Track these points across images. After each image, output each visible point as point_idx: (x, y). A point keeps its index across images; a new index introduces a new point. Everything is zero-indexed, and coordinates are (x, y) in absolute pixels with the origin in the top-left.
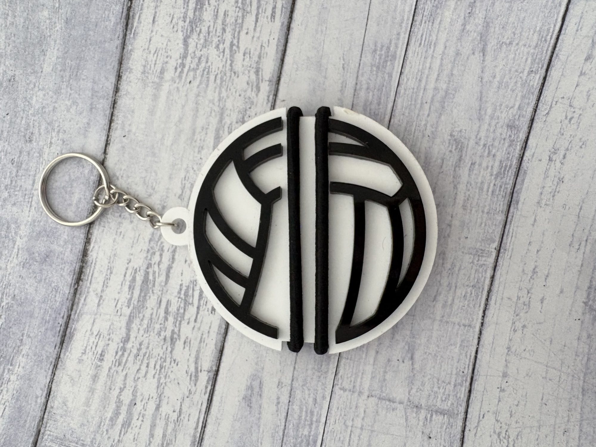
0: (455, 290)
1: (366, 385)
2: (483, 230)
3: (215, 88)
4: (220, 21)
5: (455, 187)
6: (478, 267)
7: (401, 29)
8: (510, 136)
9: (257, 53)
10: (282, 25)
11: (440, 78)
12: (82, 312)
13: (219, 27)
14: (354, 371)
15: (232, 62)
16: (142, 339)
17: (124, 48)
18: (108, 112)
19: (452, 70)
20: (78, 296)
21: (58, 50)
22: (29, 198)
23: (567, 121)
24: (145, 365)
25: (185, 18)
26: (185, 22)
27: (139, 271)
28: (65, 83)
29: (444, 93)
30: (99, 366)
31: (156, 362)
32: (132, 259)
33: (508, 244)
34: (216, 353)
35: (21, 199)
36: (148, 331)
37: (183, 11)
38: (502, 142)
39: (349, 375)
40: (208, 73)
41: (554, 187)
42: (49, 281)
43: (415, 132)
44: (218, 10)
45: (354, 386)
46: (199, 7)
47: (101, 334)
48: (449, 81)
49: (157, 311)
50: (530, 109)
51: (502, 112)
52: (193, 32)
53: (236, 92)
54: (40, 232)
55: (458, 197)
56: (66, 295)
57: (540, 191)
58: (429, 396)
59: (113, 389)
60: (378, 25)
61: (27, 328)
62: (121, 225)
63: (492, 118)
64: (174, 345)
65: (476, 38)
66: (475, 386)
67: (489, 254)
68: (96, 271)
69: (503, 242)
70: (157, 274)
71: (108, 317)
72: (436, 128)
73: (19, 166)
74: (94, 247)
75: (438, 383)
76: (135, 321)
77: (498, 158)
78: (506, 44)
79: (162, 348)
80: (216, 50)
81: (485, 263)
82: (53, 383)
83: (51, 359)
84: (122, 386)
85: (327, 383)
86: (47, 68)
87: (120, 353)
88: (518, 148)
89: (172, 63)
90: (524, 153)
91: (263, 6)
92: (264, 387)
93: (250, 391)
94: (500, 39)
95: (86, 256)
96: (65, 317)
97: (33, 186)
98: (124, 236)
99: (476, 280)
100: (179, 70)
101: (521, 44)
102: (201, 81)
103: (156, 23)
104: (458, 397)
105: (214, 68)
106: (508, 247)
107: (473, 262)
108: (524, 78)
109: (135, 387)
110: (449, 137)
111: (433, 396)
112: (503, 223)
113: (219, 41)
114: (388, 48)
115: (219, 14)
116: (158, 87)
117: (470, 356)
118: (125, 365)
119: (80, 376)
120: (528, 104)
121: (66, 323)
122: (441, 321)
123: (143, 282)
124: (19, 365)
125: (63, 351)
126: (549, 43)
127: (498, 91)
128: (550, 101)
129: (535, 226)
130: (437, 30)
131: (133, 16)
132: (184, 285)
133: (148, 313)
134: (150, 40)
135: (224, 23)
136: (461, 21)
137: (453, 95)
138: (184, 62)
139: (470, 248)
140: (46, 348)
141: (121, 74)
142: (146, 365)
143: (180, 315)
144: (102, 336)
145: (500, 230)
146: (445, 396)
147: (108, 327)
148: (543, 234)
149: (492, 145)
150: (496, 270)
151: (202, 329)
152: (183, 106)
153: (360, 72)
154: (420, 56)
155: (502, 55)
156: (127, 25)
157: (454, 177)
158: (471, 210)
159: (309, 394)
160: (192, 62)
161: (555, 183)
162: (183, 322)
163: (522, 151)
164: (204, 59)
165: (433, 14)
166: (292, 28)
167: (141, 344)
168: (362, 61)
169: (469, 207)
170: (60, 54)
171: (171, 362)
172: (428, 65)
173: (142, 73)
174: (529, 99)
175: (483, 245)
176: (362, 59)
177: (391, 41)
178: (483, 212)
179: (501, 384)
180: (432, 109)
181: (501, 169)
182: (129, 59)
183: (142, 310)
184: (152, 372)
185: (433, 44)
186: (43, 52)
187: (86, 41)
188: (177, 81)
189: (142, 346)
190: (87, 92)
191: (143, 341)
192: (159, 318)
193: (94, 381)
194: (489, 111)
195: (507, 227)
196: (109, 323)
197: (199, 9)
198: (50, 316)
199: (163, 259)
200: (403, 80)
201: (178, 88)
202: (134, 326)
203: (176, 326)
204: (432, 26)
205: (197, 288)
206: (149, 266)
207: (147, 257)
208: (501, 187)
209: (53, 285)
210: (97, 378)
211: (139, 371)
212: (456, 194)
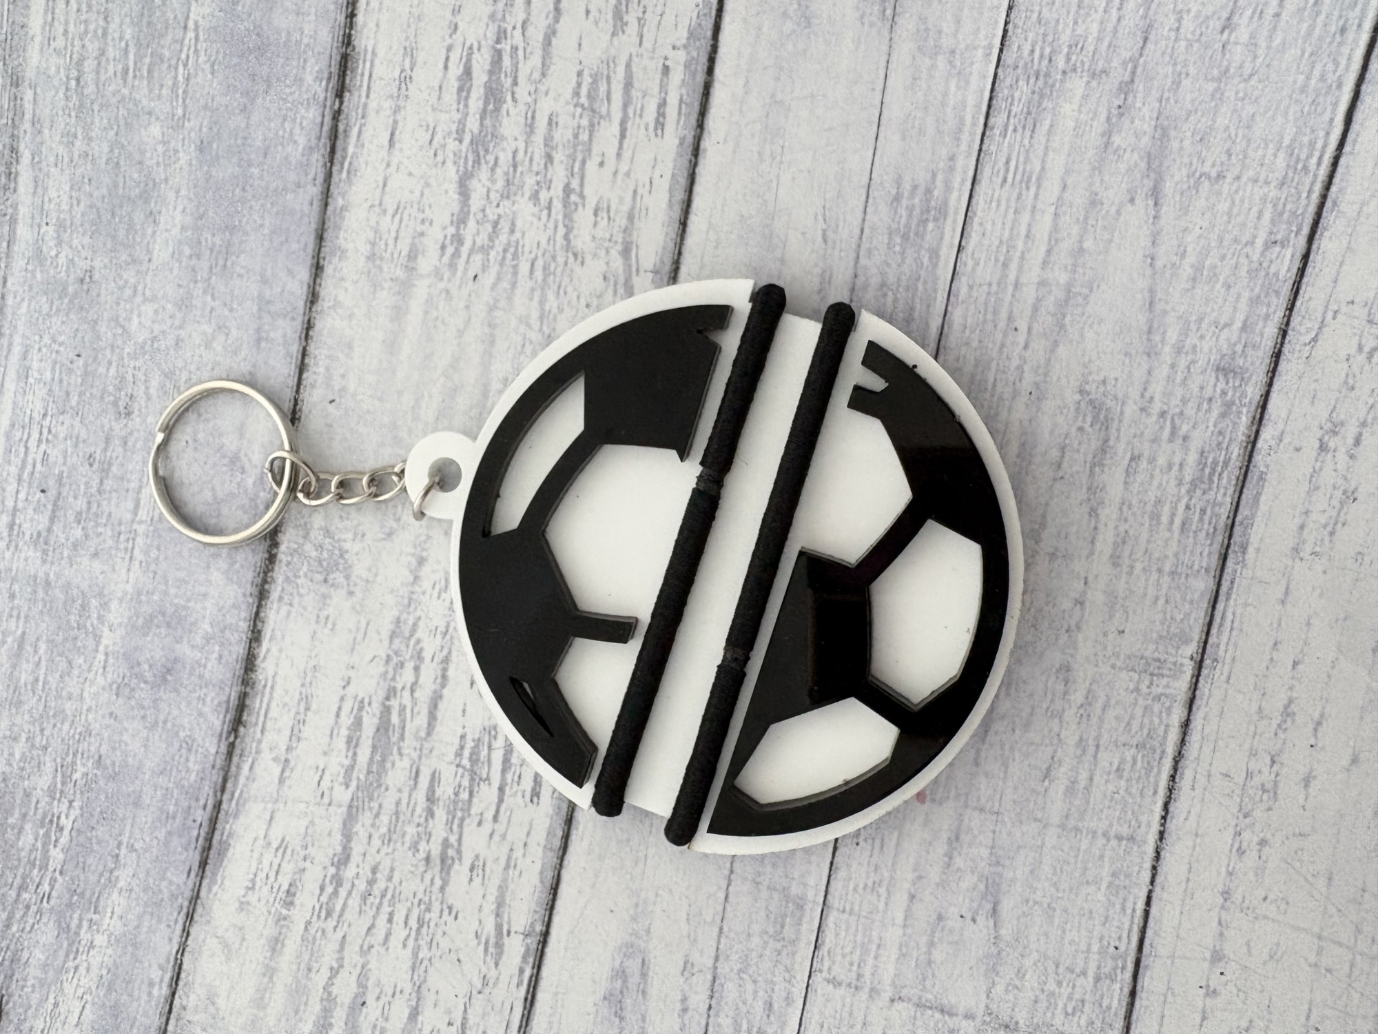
0: (1095, 757)
1: (888, 972)
2: (1161, 616)
3: (533, 290)
4: (538, 138)
5: (1093, 512)
6: (1149, 702)
7: (958, 146)
8: (1224, 393)
9: (626, 208)
10: (681, 144)
11: (1052, 258)
12: (245, 795)
13: (538, 150)
14: (859, 938)
15: (569, 229)
16: (378, 857)
17: (326, 205)
18: (295, 349)
19: (1080, 242)
20: (235, 759)
21: (184, 211)
22: (128, 540)
23: (1361, 358)
24: (383, 917)
25: (460, 132)
26: (461, 141)
27: (370, 704)
28: (199, 285)
29: (1061, 295)
30: (285, 919)
31: (409, 910)
32: (353, 679)
33: (1222, 647)
34: (541, 892)
35: (110, 543)
36: (390, 840)
37: (457, 116)
38: (1205, 406)
39: (848, 950)
40: (515, 256)
41: (1334, 514)
42: (174, 726)
43: (994, 385)
44: (534, 112)
45: (859, 976)
46: (491, 107)
47: (286, 848)
48: (1075, 266)
49: (410, 795)
50: (1271, 330)
51: (1202, 337)
52: (479, 164)
53: (578, 298)
54: (152, 617)
55: (1100, 537)
56: (212, 758)
57: (1298, 521)
58: (1036, 1002)
59: (314, 971)
60: (904, 138)
61: (128, 828)
62: (328, 601)
63: (1179, 350)
64: (448, 873)
65: (1136, 165)
66: (1145, 981)
67: (1178, 667)
68: (273, 704)
69: (1210, 641)
70: (408, 711)
71: (302, 806)
72: (1046, 375)
73: (105, 471)
74: (268, 651)
75: (1057, 974)
76: (360, 817)
77: (1195, 444)
78: (1209, 178)
79: (422, 880)
80: (531, 204)
81: (1168, 691)
82: (186, 954)
83: (180, 900)
84: (335, 965)
85: (797, 967)
86: (161, 253)
87: (329, 889)
88: (1245, 420)
89: (435, 235)
90: (1257, 432)
91: (637, 103)
92: (651, 974)
93: (619, 982)
94: (1193, 168)
95: (252, 670)
96: (210, 807)
97: (136, 514)
98: (334, 625)
99: (1145, 731)
100: (450, 250)
101: (1244, 179)
102: (499, 273)
103: (397, 146)
104: (1104, 1005)
105: (529, 243)
106: (1221, 653)
107: (1137, 690)
108: (1255, 257)
109: (363, 967)
110: (1078, 397)
111: (1045, 1004)
112: (1208, 597)
113: (538, 183)
114: (928, 191)
115: (537, 123)
116: (404, 288)
117: (1134, 911)
118: (341, 916)
119: (243, 940)
120: (1267, 317)
121: (210, 820)
122: (1063, 826)
123: (378, 730)
124: (112, 913)
125: (205, 882)
126: (1315, 176)
127: (1194, 288)
128: (1321, 309)
129: (1289, 605)
130: (1042, 147)
131: (345, 131)
132: (469, 738)
133: (389, 801)
134: (385, 185)
135: (548, 140)
136: (1099, 125)
137: (1086, 298)
138: (462, 232)
139: (1129, 657)
140: (169, 874)
141: (321, 262)
142: (387, 916)
143: (460, 804)
144: (289, 852)
145: (1203, 614)
146: (1073, 1003)
147: (303, 830)
148: (1308, 624)
149: (1181, 413)
150: (1194, 708)
151: (509, 838)
152: (461, 334)
153: (865, 246)
154: (1003, 208)
155: (1201, 203)
156: (333, 151)
157: (1089, 489)
158: (1132, 567)
159: (755, 992)
160: (478, 233)
161: (1335, 502)
162: (467, 821)
163: (1254, 428)
164: (505, 226)
165: (1034, 111)
166: (705, 151)
167: (374, 870)
168: (867, 223)
169: (1127, 561)
170: (189, 220)
171: (442, 911)
172: (1023, 230)
173: (368, 258)
174: (1269, 305)
175: (1161, 648)
176: (868, 217)
177: (934, 176)
178: (1160, 571)
179: (1208, 980)
180: (1034, 331)
181: (1203, 470)
182: (338, 228)
183: (376, 795)
184: (399, 933)
185: (1034, 179)
186: (152, 217)
187: (244, 190)
188: (447, 275)
189: (379, 875)
190: (249, 303)
191: (379, 863)
192: (414, 811)
193: (274, 950)
194: (1172, 336)
195: (1220, 606)
196: (305, 823)
197: (493, 112)
198: (176, 805)
199: (421, 680)
200: (965, 264)
201: (448, 292)
202: (361, 829)
203: (451, 830)
204: (1031, 137)
205: (499, 743)
206: (391, 693)
207: (386, 672)
208: (1203, 511)
209: (182, 734)
210: (279, 946)
211: (374, 931)
212: (1096, 528)
